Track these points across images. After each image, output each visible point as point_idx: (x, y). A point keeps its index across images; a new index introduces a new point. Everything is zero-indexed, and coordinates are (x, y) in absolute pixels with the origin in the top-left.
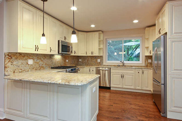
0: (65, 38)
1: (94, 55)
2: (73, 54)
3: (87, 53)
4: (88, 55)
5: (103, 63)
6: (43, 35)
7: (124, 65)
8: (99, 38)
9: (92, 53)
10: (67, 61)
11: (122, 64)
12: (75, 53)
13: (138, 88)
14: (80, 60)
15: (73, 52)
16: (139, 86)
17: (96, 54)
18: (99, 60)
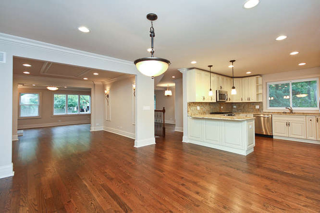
0: (221, 87)
1: (251, 101)
2: (228, 101)
3: (243, 99)
4: (244, 101)
5: (262, 109)
6: (211, 90)
7: (291, 112)
8: (257, 83)
9: (249, 99)
10: (222, 107)
11: (289, 111)
12: (230, 100)
13: (310, 138)
14: (235, 107)
15: (228, 99)
16: (312, 136)
17: (253, 100)
18: (257, 107)
